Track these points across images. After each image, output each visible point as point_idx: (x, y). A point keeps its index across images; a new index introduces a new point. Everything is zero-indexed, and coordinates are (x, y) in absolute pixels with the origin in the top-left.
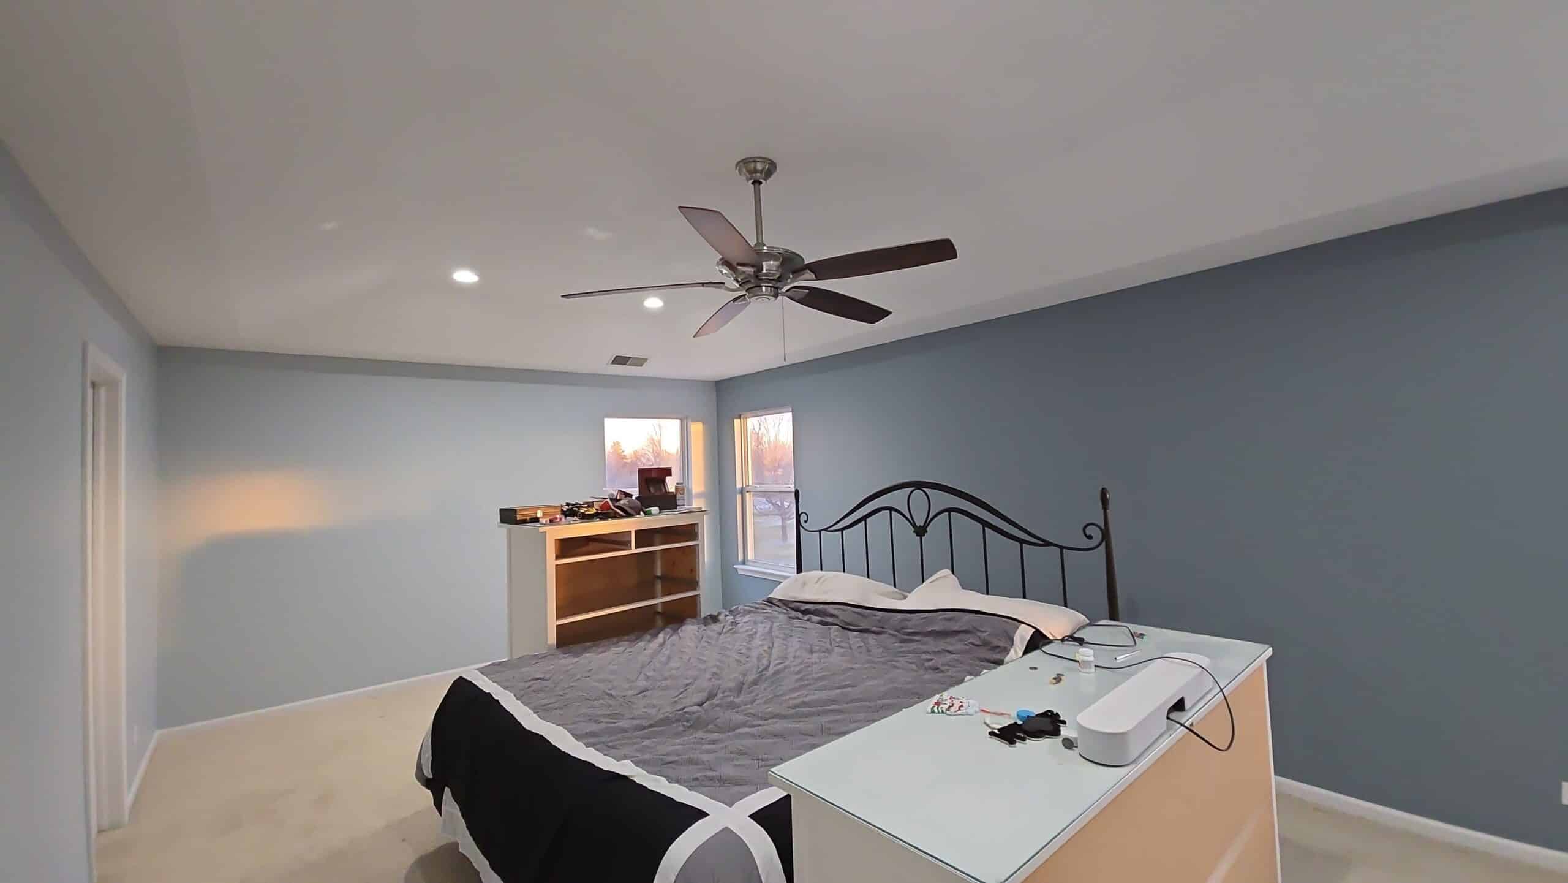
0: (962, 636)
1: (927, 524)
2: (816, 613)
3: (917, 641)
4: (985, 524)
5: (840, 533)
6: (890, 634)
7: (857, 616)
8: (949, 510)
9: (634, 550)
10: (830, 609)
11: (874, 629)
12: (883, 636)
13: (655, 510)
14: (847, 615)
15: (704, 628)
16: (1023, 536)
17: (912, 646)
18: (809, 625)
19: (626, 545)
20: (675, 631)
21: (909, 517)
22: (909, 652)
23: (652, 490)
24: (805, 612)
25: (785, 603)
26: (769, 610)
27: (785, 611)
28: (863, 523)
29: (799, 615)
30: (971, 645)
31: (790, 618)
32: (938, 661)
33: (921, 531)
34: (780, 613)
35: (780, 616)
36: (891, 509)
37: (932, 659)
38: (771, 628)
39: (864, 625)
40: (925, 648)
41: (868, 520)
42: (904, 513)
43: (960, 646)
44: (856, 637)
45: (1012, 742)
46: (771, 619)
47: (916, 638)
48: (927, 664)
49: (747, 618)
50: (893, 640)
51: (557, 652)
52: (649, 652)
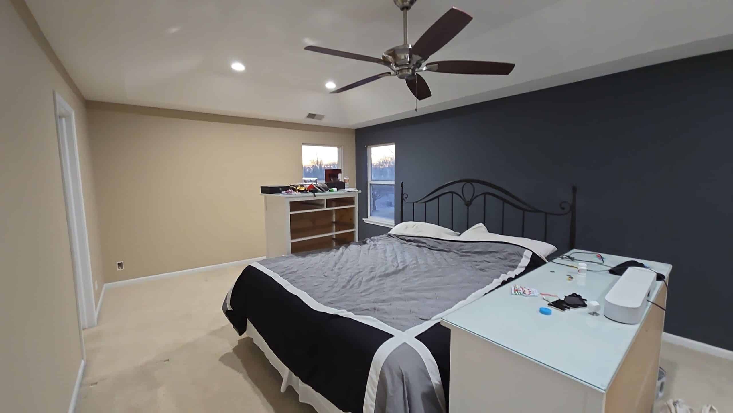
0: (493, 254)
1: (472, 200)
2: (413, 241)
3: (469, 256)
4: (504, 201)
5: (424, 204)
6: (455, 252)
7: (436, 243)
8: (485, 194)
9: (326, 209)
10: (422, 240)
11: (446, 249)
12: (451, 253)
13: (335, 189)
14: (432, 243)
15: (360, 246)
16: (524, 207)
17: (467, 258)
18: (411, 247)
19: (322, 206)
20: (347, 247)
21: (462, 196)
22: (468, 261)
23: (332, 180)
24: (409, 241)
25: (398, 236)
26: (389, 239)
27: (397, 240)
28: (437, 199)
29: (405, 242)
30: (498, 259)
31: (401, 243)
32: (483, 265)
33: (468, 204)
34: (396, 241)
35: (397, 243)
36: (452, 193)
37: (479, 265)
38: (393, 248)
39: (440, 247)
40: (474, 259)
41: (440, 198)
42: (459, 194)
43: (494, 259)
44: (437, 253)
45: (563, 309)
46: (392, 243)
47: (469, 254)
48: (477, 267)
49: (380, 243)
50: (456, 255)
51: (292, 255)
52: (336, 256)
